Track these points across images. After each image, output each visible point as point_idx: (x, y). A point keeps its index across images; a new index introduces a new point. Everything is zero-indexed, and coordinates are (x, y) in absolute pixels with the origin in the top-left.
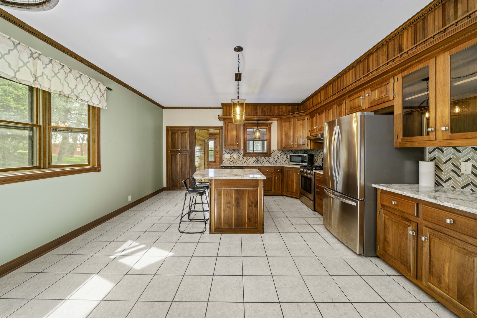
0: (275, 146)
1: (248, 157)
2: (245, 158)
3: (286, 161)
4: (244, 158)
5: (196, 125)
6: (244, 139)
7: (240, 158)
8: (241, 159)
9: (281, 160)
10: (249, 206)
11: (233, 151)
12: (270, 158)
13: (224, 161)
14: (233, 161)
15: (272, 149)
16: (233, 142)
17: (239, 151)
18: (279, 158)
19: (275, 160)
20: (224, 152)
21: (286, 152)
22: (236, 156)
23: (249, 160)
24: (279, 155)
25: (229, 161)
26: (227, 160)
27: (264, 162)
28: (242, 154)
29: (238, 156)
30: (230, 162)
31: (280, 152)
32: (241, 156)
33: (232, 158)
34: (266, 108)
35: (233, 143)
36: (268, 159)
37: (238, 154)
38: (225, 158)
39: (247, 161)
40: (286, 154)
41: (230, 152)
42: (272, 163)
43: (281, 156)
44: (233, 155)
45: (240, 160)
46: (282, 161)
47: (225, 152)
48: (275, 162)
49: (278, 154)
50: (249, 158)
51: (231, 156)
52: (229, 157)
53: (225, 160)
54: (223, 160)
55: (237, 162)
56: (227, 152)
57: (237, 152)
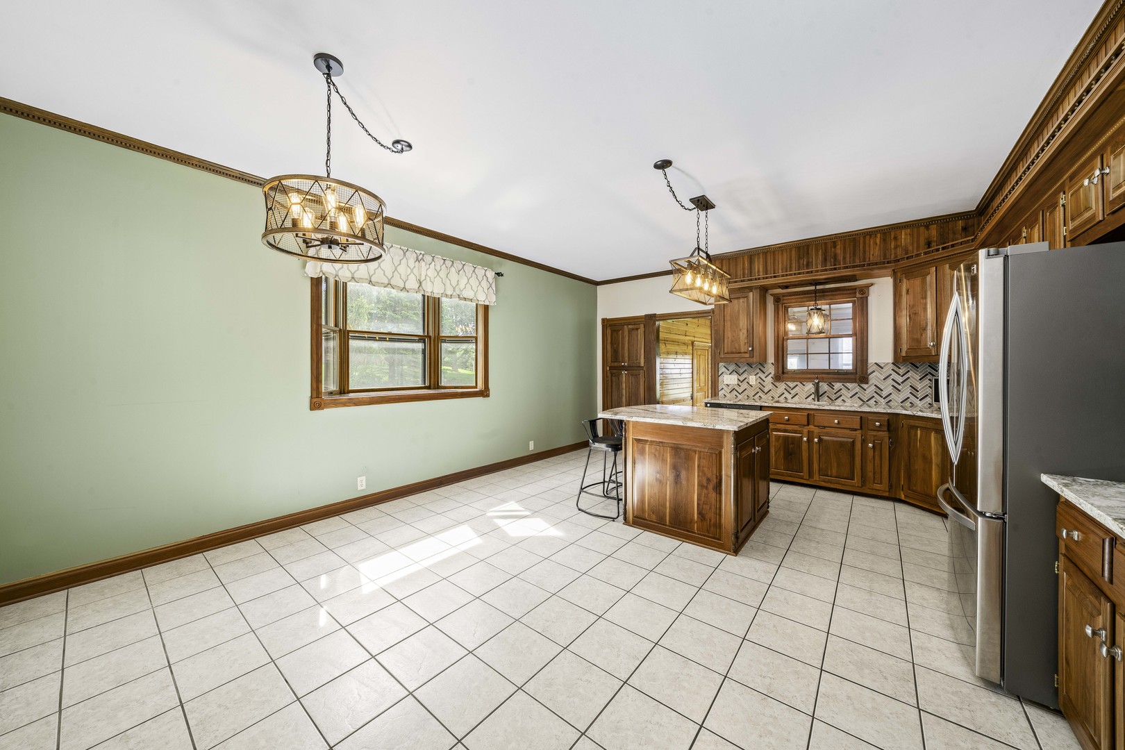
0: (881, 350)
1: (788, 383)
2: (782, 386)
4: (777, 384)
5: (658, 312)
6: (778, 337)
7: (764, 384)
8: (768, 387)
9: (906, 392)
10: (701, 486)
11: (746, 368)
12: (865, 386)
13: (723, 391)
14: (746, 392)
15: (873, 358)
16: (739, 345)
17: (762, 368)
18: (900, 387)
19: (884, 394)
20: (722, 369)
22: (753, 379)
23: (793, 392)
24: (900, 379)
25: (735, 393)
26: (731, 388)
27: (842, 398)
28: (771, 376)
29: (759, 380)
30: (738, 394)
31: (901, 371)
32: (769, 379)
33: (744, 385)
34: (838, 247)
35: (737, 348)
36: (858, 389)
37: (761, 375)
38: (725, 383)
39: (786, 394)
41: (738, 369)
42: (872, 402)
43: (908, 383)
44: (745, 376)
45: (766, 390)
47: (724, 369)
48: (882, 401)
49: (895, 376)
50: (792, 384)
51: (741, 379)
52: (736, 382)
53: (725, 388)
54: (720, 388)
55: (759, 395)
56: (731, 370)
57: (758, 371)
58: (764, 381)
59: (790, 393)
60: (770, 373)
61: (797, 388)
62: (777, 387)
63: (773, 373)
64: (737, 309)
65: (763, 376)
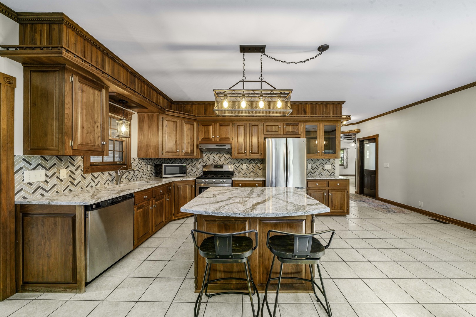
1: (93, 174)
2: (89, 176)
3: (146, 175)
4: (85, 175)
7: (75, 177)
8: (78, 178)
9: (141, 174)
11: (55, 160)
13: (22, 194)
14: (55, 188)
15: (132, 157)
16: (94, 138)
17: (72, 161)
18: (140, 170)
19: (136, 175)
20: (21, 164)
21: (147, 162)
22: (64, 174)
23: (97, 181)
25: (40, 191)
26: (34, 187)
28: (80, 168)
29: (70, 173)
30: (44, 193)
31: (140, 162)
32: (79, 172)
33: (53, 181)
35: (92, 140)
37: (71, 168)
38: (25, 181)
39: (92, 183)
40: (147, 165)
41: (44, 163)
42: (132, 180)
43: (142, 168)
44: (54, 170)
45: (76, 183)
46: (143, 175)
47: (23, 164)
48: (135, 178)
49: (139, 165)
50: (96, 174)
51: (49, 174)
52: (44, 178)
53: (26, 188)
54: (16, 189)
55: (69, 188)
56: (34, 164)
57: (70, 165)
58: (74, 174)
59: (95, 182)
60: (80, 166)
61: (99, 177)
62: (85, 178)
63: (82, 166)
64: (92, 100)
65: (73, 169)
